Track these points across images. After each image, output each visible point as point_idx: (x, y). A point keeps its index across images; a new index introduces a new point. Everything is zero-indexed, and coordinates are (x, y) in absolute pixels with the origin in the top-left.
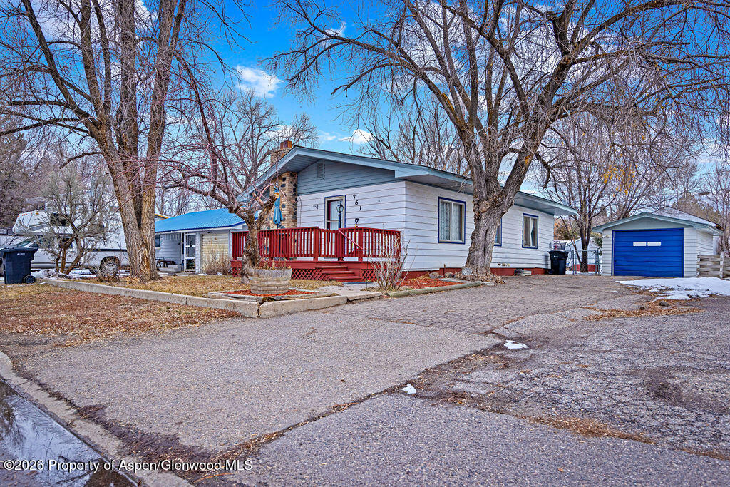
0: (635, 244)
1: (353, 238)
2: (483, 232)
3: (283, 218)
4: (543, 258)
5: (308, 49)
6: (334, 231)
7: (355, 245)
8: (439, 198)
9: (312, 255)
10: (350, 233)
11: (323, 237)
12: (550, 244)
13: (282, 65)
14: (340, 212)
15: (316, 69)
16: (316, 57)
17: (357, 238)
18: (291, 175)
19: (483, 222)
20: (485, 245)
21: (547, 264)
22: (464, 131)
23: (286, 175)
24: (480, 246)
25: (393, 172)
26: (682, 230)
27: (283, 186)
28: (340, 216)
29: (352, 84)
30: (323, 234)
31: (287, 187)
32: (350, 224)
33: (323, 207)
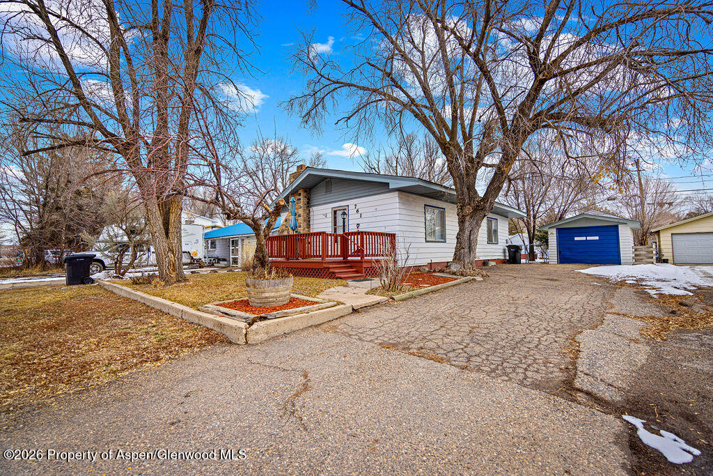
0: (576, 239)
1: (356, 241)
2: (467, 233)
3: (298, 225)
4: (502, 251)
5: (316, 93)
6: (340, 235)
7: (358, 247)
8: (425, 205)
9: (320, 256)
10: (353, 237)
11: (330, 240)
12: (507, 240)
13: (296, 107)
14: (344, 219)
15: (323, 107)
16: (323, 98)
17: (359, 240)
18: (305, 191)
19: (467, 224)
20: (470, 244)
21: (505, 256)
22: (448, 147)
23: (301, 191)
24: (466, 244)
25: (388, 184)
26: (617, 226)
27: (300, 199)
28: (344, 222)
29: (351, 116)
30: (330, 237)
31: (302, 200)
32: (353, 228)
33: (330, 216)
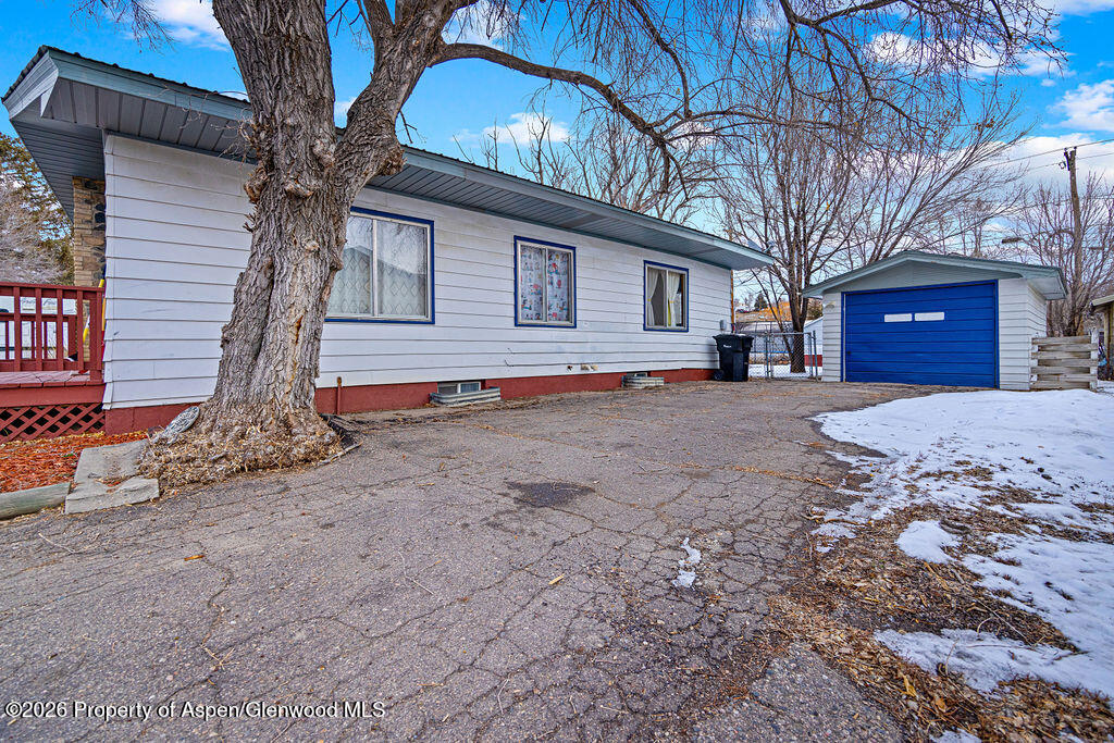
0: (889, 318)
4: (704, 349)
12: (721, 323)
18: (89, 186)
21: (712, 361)
26: (993, 285)
